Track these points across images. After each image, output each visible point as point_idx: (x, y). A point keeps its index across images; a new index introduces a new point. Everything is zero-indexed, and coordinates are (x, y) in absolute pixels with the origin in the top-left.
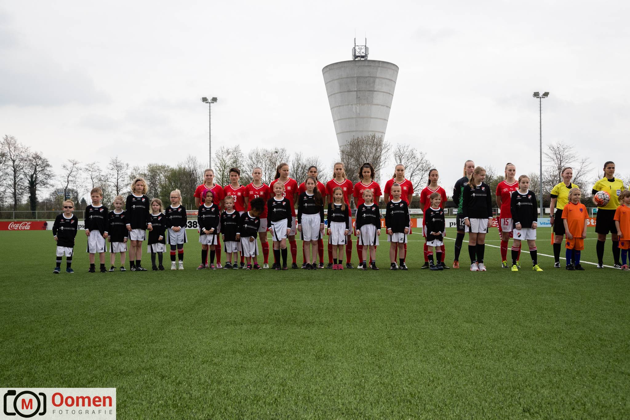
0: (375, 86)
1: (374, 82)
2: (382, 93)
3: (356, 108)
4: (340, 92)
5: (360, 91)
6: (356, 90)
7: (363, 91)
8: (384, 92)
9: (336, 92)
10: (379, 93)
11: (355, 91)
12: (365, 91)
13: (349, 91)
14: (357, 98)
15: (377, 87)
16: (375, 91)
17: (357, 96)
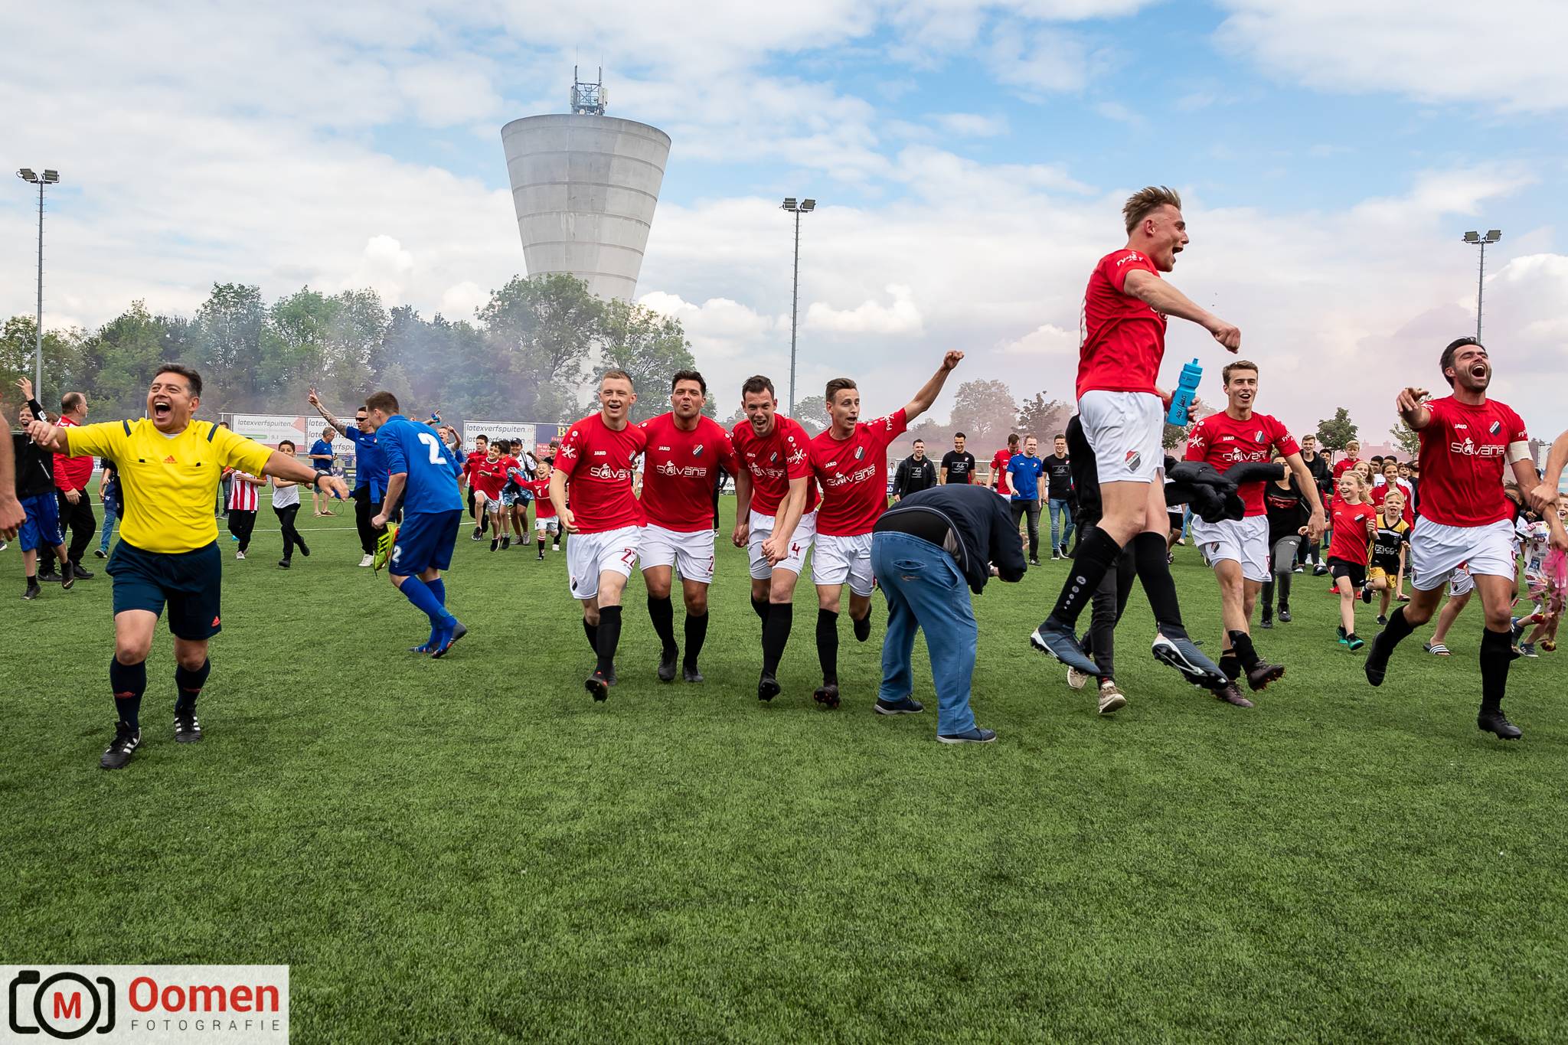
0: (610, 174)
1: (608, 166)
2: (628, 191)
3: (567, 221)
4: (534, 185)
5: (575, 183)
6: (567, 180)
7: (581, 183)
8: (631, 189)
9: (526, 184)
10: (620, 190)
11: (565, 183)
12: (587, 184)
13: (553, 183)
14: (569, 199)
15: (615, 178)
16: (609, 186)
17: (570, 193)
